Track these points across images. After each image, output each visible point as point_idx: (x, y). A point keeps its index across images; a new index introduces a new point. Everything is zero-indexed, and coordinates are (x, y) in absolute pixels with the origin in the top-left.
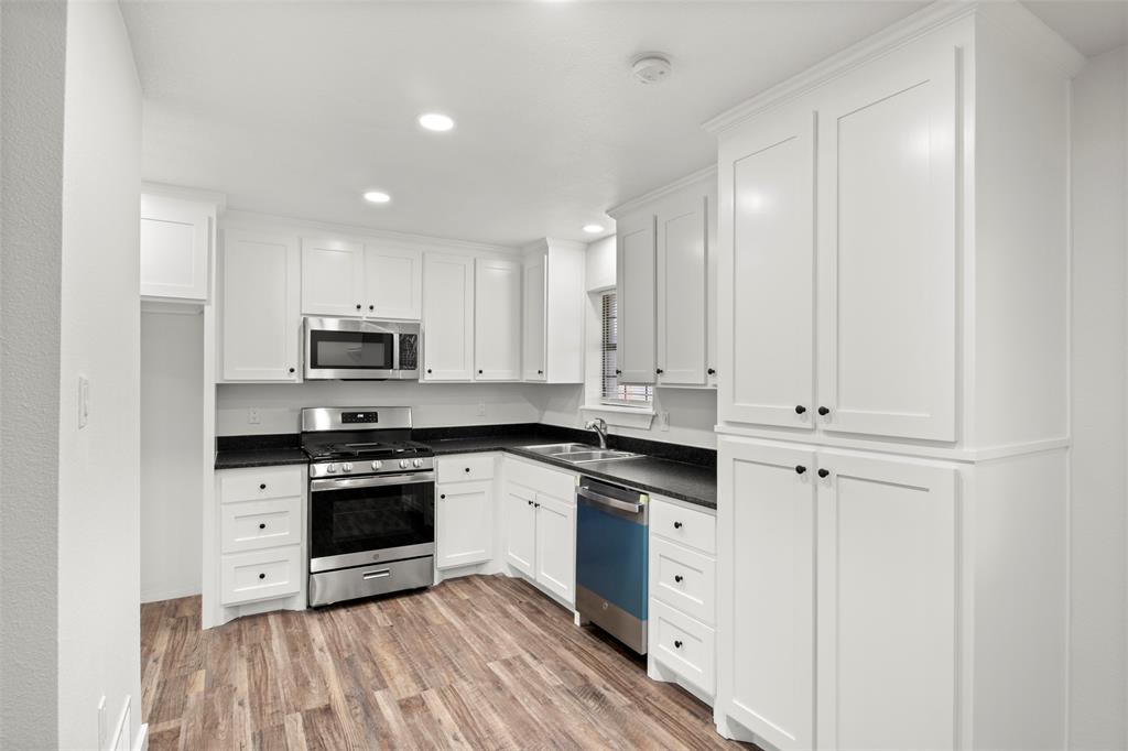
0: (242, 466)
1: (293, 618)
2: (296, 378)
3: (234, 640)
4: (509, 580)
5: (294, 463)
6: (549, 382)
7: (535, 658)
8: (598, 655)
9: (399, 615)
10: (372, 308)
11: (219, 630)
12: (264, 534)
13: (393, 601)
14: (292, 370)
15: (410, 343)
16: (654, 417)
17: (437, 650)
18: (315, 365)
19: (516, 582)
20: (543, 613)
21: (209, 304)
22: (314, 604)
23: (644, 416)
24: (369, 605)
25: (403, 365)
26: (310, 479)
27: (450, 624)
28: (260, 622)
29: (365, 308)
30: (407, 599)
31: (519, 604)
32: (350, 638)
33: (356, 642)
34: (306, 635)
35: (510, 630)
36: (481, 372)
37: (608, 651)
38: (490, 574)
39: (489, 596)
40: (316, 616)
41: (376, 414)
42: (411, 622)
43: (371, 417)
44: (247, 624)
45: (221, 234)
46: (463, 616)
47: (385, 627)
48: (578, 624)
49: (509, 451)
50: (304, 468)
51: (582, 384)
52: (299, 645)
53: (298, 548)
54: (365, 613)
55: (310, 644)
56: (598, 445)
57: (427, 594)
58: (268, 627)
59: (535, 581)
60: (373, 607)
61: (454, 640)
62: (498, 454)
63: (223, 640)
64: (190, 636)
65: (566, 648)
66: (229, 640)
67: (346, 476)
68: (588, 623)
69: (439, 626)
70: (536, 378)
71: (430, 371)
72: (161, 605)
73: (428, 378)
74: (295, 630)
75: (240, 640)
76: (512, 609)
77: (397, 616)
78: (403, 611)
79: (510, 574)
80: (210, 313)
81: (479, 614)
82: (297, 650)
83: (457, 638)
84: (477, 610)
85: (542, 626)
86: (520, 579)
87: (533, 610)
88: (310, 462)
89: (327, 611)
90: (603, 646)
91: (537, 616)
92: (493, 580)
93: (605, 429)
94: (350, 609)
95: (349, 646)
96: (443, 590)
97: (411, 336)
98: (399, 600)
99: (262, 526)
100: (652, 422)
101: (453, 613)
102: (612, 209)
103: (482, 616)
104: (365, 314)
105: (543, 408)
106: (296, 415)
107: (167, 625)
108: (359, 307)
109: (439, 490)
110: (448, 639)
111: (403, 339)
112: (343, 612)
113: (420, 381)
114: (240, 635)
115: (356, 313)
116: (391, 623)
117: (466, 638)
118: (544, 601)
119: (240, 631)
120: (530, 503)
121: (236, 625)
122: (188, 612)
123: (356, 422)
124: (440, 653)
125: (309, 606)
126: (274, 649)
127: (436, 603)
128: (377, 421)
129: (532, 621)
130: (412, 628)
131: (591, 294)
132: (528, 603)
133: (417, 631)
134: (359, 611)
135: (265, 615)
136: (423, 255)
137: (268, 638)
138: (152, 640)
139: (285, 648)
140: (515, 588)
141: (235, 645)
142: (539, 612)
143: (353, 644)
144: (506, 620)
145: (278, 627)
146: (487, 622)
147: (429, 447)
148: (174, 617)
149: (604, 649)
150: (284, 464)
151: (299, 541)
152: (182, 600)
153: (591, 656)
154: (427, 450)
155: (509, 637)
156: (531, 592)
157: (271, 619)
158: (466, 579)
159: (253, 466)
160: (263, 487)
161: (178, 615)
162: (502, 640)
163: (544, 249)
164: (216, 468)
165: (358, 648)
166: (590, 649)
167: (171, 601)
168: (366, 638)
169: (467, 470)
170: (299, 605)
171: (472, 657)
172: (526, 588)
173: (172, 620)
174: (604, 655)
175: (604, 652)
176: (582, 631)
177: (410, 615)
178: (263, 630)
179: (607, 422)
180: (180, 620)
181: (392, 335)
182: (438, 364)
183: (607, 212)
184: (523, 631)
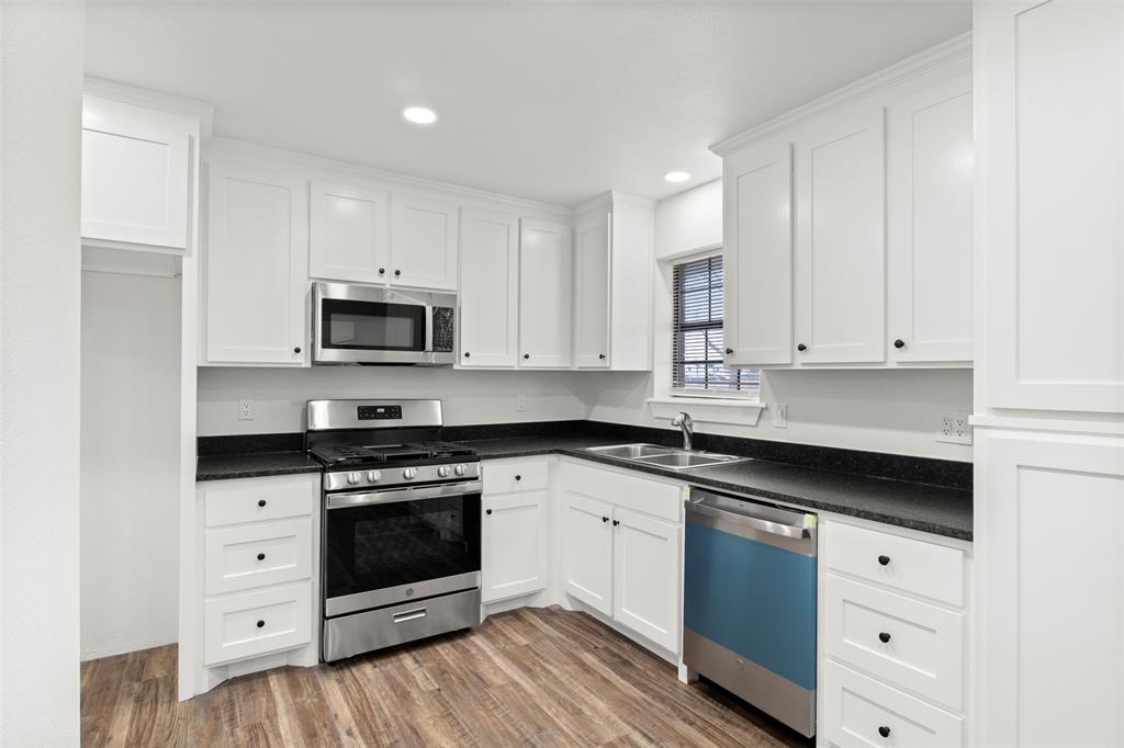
0: (234, 477)
1: (302, 679)
2: (303, 361)
3: (224, 718)
4: (570, 615)
5: (304, 471)
6: (614, 369)
7: (651, 741)
8: (732, 731)
9: (444, 672)
10: (398, 273)
11: (201, 700)
12: (263, 567)
13: (430, 649)
14: (298, 350)
15: (445, 317)
16: (762, 409)
17: (511, 729)
18: (327, 344)
19: (580, 617)
20: (631, 665)
21: (190, 255)
22: (329, 658)
23: (747, 409)
24: (401, 656)
25: (437, 346)
26: (325, 493)
27: (516, 685)
28: (258, 685)
29: (390, 272)
30: (448, 645)
31: (594, 650)
32: (386, 710)
33: (395, 717)
34: (323, 706)
35: (600, 693)
36: (527, 357)
37: (743, 725)
38: (542, 607)
39: (551, 639)
40: (333, 675)
41: (400, 408)
42: (464, 684)
43: (394, 412)
44: (240, 690)
45: (204, 168)
46: (528, 671)
47: (432, 692)
48: (685, 681)
49: (570, 454)
50: (316, 477)
51: (650, 372)
52: (318, 725)
53: (310, 583)
54: (398, 669)
55: (332, 723)
56: (681, 446)
57: (472, 638)
58: (269, 693)
59: (611, 619)
60: (407, 659)
61: (530, 711)
62: (553, 458)
63: (207, 718)
64: (162, 710)
65: (684, 720)
66: (217, 718)
67: (372, 488)
68: (697, 678)
69: (501, 687)
70: (597, 364)
71: (467, 355)
72: (120, 661)
73: (465, 363)
74: (308, 700)
75: (232, 718)
76: (589, 658)
77: (441, 672)
78: (448, 665)
79: (568, 607)
80: (190, 267)
81: (550, 667)
82: (315, 735)
83: (533, 708)
84: (546, 661)
85: (638, 684)
86: (582, 613)
87: (615, 660)
88: (324, 471)
89: (347, 666)
90: (730, 714)
91: (626, 670)
92: (549, 614)
93: (690, 425)
94: (377, 663)
95: (387, 725)
96: (490, 631)
97: (446, 310)
98: (439, 648)
99: (261, 557)
100: (760, 417)
101: (515, 668)
102: (715, 145)
103: (555, 671)
104: (388, 281)
105: (592, 401)
106: (299, 409)
107: (130, 694)
108: (382, 271)
109: (485, 504)
110: (521, 710)
111: (438, 313)
112: (367, 669)
113: (456, 367)
114: (233, 709)
115: (377, 279)
116: (437, 687)
117: (544, 708)
118: (625, 645)
119: (231, 703)
120: (605, 520)
121: (225, 693)
122: (158, 672)
123: (375, 418)
124: (517, 735)
125: (322, 661)
126: (283, 733)
127: (490, 653)
128: (401, 417)
129: (623, 677)
130: (466, 692)
131: (661, 262)
132: (605, 649)
133: (475, 697)
134: (389, 666)
135: (263, 675)
136: (460, 209)
137: (272, 716)
138: (109, 721)
139: (298, 731)
140: (579, 625)
141: (226, 728)
142: (625, 662)
143: (393, 723)
144: (588, 676)
145: (283, 695)
146: (563, 679)
147: (473, 449)
148: (139, 680)
149: (735, 720)
150: (289, 473)
151: (309, 574)
152: (150, 652)
153: (724, 734)
154: (470, 453)
155: (601, 705)
156: (603, 632)
157: (273, 681)
158: (515, 615)
159: (248, 475)
160: (262, 504)
161: (145, 677)
162: (593, 709)
163: (609, 206)
164: (198, 479)
165: (401, 728)
166: (716, 722)
167: (135, 653)
168: (409, 712)
169: (518, 478)
170: (310, 659)
171: (562, 740)
172: (594, 626)
173: (136, 685)
174: (739, 731)
175: (738, 726)
176: (693, 691)
177: (460, 672)
178: (264, 700)
179: (693, 418)
180: (147, 685)
181: (424, 308)
182: (477, 345)
183: (710, 148)
184: (617, 694)
